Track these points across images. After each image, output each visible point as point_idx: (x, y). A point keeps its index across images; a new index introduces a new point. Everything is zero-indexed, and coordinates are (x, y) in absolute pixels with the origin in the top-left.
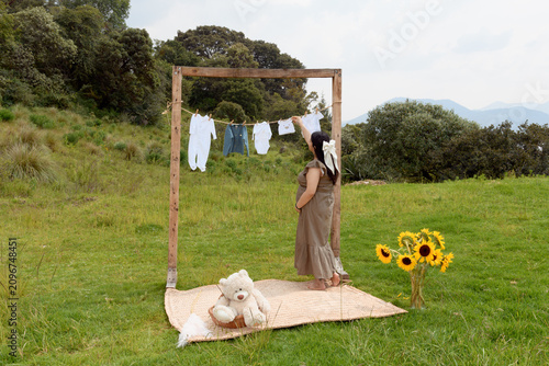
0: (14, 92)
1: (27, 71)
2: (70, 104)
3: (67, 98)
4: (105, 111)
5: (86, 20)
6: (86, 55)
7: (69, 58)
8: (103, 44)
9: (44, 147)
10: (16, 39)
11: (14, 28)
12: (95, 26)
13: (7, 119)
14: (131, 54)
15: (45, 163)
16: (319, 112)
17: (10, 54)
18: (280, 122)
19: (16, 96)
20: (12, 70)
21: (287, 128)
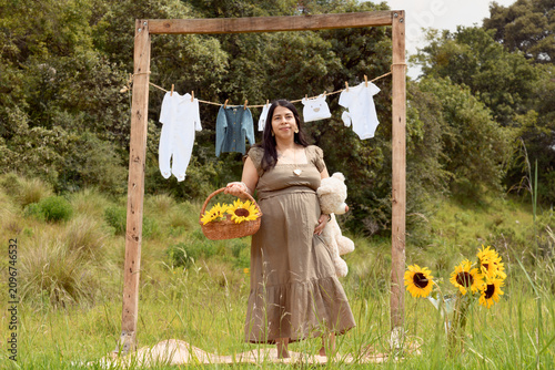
0: (83, 162)
1: (116, 115)
2: (204, 186)
6: (248, 73)
7: (210, 81)
9: (110, 265)
10: (97, 45)
13: (56, 217)
14: (349, 65)
15: (91, 283)
16: (369, 82)
17: (81, 77)
18: (304, 101)
19: (85, 171)
20: (82, 114)
21: (317, 110)
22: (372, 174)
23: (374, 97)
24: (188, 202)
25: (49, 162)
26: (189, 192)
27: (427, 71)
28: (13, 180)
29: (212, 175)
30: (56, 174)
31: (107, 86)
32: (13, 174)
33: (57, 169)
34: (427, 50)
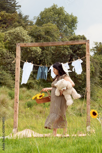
1: (11, 66)
2: (35, 85)
5: (47, 32)
6: (47, 54)
7: (37, 57)
8: (56, 46)
9: (10, 107)
10: (6, 47)
11: (4, 41)
12: (52, 36)
14: (75, 52)
16: (80, 59)
17: (2, 56)
19: (3, 82)
20: (2, 66)
22: (81, 81)
23: (81, 63)
24: (31, 90)
26: (31, 87)
27: (95, 53)
31: (9, 58)
34: (95, 48)
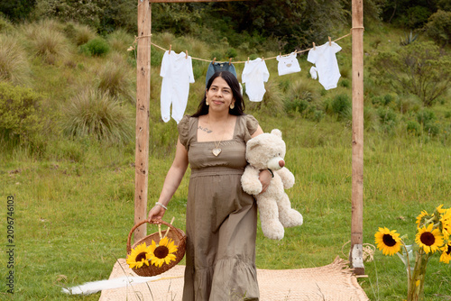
2: (193, 26)
3: (187, 17)
4: (245, 35)
13: (99, 52)
16: (333, 42)
18: (278, 58)
19: (118, 18)
21: (289, 65)
23: (336, 54)
24: (183, 37)
25: (95, 13)
26: (183, 29)
28: (71, 27)
29: (198, 18)
30: (98, 21)
32: (71, 23)
33: (100, 17)
